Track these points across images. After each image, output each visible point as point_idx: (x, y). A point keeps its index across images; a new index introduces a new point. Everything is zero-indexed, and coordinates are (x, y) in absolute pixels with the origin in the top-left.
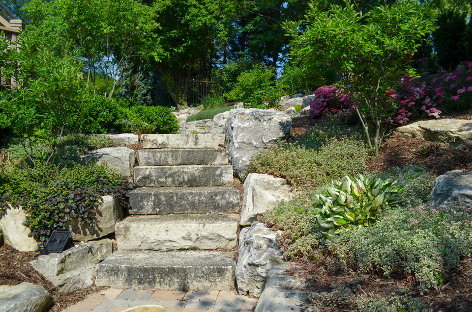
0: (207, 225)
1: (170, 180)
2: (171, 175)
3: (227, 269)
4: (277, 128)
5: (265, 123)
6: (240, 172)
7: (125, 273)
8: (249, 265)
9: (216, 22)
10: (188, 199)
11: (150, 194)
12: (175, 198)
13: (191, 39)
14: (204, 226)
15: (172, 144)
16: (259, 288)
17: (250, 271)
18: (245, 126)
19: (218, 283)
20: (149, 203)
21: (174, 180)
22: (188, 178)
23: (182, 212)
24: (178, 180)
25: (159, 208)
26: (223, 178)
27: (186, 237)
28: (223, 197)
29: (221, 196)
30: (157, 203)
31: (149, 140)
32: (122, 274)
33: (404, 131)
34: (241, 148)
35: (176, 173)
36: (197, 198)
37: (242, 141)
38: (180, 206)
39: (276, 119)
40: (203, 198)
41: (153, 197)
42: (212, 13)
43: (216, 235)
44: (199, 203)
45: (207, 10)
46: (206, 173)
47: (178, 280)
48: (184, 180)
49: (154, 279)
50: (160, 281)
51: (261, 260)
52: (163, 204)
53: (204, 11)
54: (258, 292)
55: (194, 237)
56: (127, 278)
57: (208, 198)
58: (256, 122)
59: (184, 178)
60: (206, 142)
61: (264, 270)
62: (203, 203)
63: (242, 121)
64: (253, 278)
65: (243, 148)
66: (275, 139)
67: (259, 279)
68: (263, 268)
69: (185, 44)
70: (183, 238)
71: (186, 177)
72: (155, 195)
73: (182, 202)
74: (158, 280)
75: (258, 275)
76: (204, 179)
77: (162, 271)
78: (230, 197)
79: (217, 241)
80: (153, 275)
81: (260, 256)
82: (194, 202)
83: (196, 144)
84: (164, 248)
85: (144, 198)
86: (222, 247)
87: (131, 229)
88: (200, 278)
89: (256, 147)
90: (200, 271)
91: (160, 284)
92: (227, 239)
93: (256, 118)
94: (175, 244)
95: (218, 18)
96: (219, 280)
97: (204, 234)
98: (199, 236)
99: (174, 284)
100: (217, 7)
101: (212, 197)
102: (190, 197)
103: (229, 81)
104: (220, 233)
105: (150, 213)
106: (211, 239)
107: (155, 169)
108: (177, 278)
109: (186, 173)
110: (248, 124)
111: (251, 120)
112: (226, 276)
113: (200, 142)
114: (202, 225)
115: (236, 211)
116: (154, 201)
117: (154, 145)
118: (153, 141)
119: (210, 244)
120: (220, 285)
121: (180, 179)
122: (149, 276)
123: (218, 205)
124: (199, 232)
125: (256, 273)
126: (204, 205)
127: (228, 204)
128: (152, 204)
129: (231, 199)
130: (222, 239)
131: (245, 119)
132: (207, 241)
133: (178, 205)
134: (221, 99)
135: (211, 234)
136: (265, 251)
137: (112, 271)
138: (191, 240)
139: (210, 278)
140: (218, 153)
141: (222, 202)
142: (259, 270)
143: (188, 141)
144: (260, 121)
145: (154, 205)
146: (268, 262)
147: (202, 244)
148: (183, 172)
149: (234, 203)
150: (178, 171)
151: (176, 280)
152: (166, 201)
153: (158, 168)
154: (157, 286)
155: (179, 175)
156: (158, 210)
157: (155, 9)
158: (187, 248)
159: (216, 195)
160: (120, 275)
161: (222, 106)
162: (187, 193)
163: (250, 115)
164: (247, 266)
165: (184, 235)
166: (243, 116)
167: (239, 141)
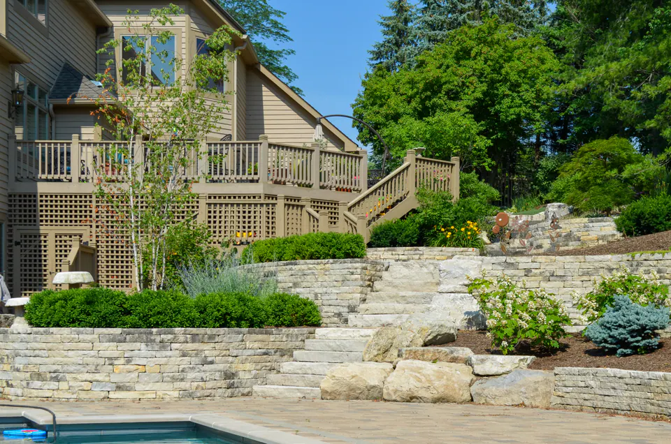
9: (532, 112)
13: (501, 132)
42: (527, 103)
45: (521, 99)
53: (518, 101)
69: (494, 137)
95: (534, 108)
100: (533, 95)
103: (545, 180)
134: (536, 200)
157: (465, 103)
161: (536, 206)
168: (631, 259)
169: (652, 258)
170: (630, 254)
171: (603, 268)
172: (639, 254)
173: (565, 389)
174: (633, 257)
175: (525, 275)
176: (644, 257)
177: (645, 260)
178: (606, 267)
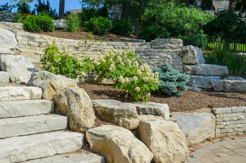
168: (84, 43)
169: (95, 43)
170: (84, 40)
171: (71, 46)
172: (89, 41)
173: (225, 123)
174: (86, 42)
175: (39, 46)
176: (91, 42)
177: (92, 44)
178: (73, 46)
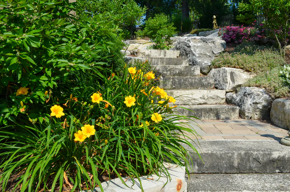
0: (212, 91)
1: (169, 72)
2: (169, 70)
3: (237, 108)
4: (220, 46)
5: (210, 44)
6: (204, 69)
7: (187, 112)
8: (254, 103)
10: (189, 81)
11: (170, 78)
12: (182, 80)
14: (210, 92)
15: (153, 55)
16: (257, 115)
17: (253, 107)
18: (198, 45)
19: (232, 115)
20: (169, 83)
21: (171, 73)
22: (178, 72)
23: (185, 88)
24: (173, 73)
25: (175, 86)
26: (195, 72)
27: (202, 97)
28: (206, 80)
29: (205, 80)
30: (174, 83)
31: (141, 52)
32: (186, 113)
33: (288, 48)
34: (200, 57)
35: (172, 69)
36: (193, 80)
37: (200, 53)
38: (185, 85)
39: (219, 42)
40: (196, 81)
41: (172, 80)
43: (216, 96)
44: (195, 83)
46: (187, 69)
47: (213, 115)
48: (176, 73)
49: (201, 115)
50: (204, 116)
51: (260, 101)
52: (177, 84)
54: (257, 116)
55: (206, 97)
56: (188, 114)
57: (199, 80)
58: (204, 43)
59: (176, 71)
60: (170, 55)
61: (261, 106)
62: (196, 83)
63: (195, 42)
64: (254, 110)
65: (201, 57)
66: (220, 52)
67: (258, 110)
68: (260, 105)
70: (201, 98)
71: (177, 71)
72: (172, 78)
73: (186, 82)
74: (203, 115)
75: (258, 108)
76: (186, 73)
77: (205, 110)
78: (209, 80)
79: (216, 99)
80: (201, 112)
81: (259, 99)
82: (192, 83)
83: (165, 56)
84: (191, 103)
85: (167, 80)
86: (218, 102)
87: (174, 94)
88: (224, 113)
89: (209, 56)
90: (224, 110)
91: (204, 117)
92: (221, 98)
93: (204, 41)
94: (196, 101)
96: (233, 114)
97: (210, 96)
98: (208, 97)
99: (211, 117)
101: (201, 80)
102: (190, 80)
104: (219, 95)
105: (170, 88)
106: (213, 98)
107: (161, 66)
108: (213, 114)
109: (177, 69)
110: (200, 44)
111: (201, 42)
112: (236, 111)
113: (167, 55)
114: (209, 91)
115: (212, 88)
116: (172, 82)
117: (143, 55)
118: (143, 53)
119: (212, 101)
120: (233, 116)
121: (174, 72)
122: (199, 113)
123: (204, 84)
124: (208, 95)
125: (257, 107)
126: (197, 84)
127: (208, 84)
128: (171, 83)
129: (210, 81)
130: (219, 98)
131: (197, 41)
132: (211, 99)
133: (184, 84)
135: (214, 96)
136: (262, 96)
137: (180, 111)
138: (204, 99)
139: (229, 113)
140: (184, 60)
141: (205, 83)
142: (259, 106)
143: (161, 54)
144: (207, 42)
145: (172, 84)
146: (263, 101)
147: (209, 101)
148: (176, 68)
149: (212, 83)
150: (173, 68)
151: (212, 115)
152: (178, 82)
153: (163, 66)
154: (203, 118)
155: (173, 70)
156: (174, 87)
158: (202, 103)
159: (203, 79)
160: (185, 113)
162: (189, 78)
163: (200, 40)
164: (252, 104)
165: (201, 96)
166: (195, 40)
167: (198, 53)
